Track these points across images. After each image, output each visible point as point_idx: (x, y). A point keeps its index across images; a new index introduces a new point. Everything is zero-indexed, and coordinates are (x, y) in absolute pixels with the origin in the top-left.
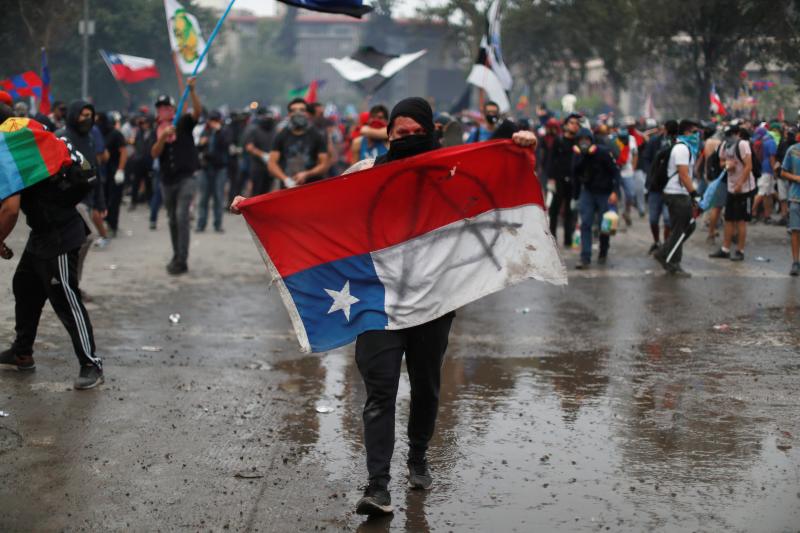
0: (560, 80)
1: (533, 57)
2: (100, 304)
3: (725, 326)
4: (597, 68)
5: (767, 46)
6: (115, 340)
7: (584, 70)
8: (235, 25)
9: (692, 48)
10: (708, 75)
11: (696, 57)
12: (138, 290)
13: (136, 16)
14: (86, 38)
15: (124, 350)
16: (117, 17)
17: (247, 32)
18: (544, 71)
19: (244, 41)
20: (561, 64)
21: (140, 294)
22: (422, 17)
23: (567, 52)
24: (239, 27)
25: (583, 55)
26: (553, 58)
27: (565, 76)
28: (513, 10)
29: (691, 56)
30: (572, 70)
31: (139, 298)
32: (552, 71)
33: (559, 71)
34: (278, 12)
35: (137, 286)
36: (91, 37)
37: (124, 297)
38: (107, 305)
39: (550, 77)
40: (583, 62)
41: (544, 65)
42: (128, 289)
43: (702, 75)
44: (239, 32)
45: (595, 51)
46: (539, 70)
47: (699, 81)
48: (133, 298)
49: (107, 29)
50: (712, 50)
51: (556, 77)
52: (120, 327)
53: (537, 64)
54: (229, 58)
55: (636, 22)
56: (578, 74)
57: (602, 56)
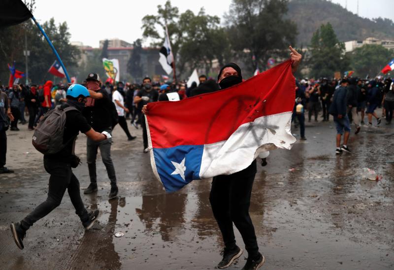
0: (202, 68)
1: (193, 59)
2: (16, 174)
3: (293, 169)
4: (215, 63)
5: (277, 52)
6: (19, 195)
7: (211, 64)
8: (84, 51)
9: (251, 54)
10: (256, 64)
11: (252, 57)
12: (36, 165)
13: (47, 49)
14: (26, 57)
15: (23, 201)
16: (40, 49)
17: (89, 54)
18: (197, 65)
19: (88, 57)
20: (203, 62)
21: (36, 167)
22: (153, 47)
23: (205, 57)
24: (86, 52)
25: (211, 58)
26: (200, 60)
27: (205, 66)
28: (185, 43)
29: (250, 57)
30: (207, 64)
31: (36, 169)
32: (200, 64)
33: (202, 64)
34: (100, 47)
35: (36, 163)
36: (29, 57)
37: (29, 169)
38: (20, 174)
39: (199, 66)
40: (211, 61)
41: (197, 62)
42: (32, 164)
43: (254, 64)
44: (86, 54)
45: (215, 56)
46: (195, 64)
47: (253, 66)
48: (33, 169)
49: (36, 54)
50: (258, 54)
51: (201, 66)
52: (23, 187)
53: (194, 62)
54: (83, 64)
55: (230, 45)
56: (209, 65)
57: (217, 58)
